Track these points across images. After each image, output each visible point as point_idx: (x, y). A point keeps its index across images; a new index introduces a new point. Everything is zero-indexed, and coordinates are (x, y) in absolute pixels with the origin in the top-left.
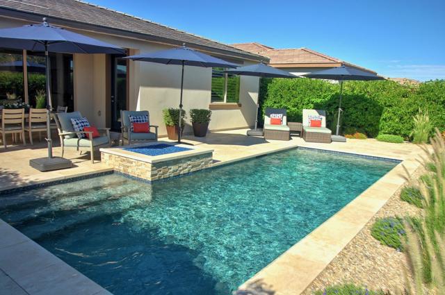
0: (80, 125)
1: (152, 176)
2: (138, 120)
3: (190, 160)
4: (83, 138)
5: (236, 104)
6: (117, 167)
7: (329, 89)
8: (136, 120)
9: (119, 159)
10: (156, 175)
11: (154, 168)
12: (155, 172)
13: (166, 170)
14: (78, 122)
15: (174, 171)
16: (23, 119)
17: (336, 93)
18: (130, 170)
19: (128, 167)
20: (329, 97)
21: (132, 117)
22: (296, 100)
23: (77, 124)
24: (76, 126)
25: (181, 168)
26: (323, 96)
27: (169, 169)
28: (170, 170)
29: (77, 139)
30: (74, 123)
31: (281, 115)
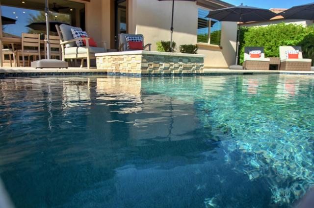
0: (79, 35)
1: (143, 68)
2: (134, 40)
3: (181, 61)
4: (81, 46)
5: (217, 46)
6: (109, 68)
7: (302, 30)
8: (131, 40)
9: (112, 59)
10: (146, 68)
11: (145, 60)
12: (146, 65)
13: (158, 65)
14: (77, 32)
15: (165, 69)
16: (39, 44)
17: (310, 34)
18: (121, 68)
19: (119, 65)
20: (302, 38)
21: (128, 38)
22: (271, 43)
23: (76, 34)
24: (75, 36)
25: (173, 67)
26: (296, 38)
27: (160, 65)
28: (161, 67)
29: (76, 48)
30: (74, 33)
31: (260, 51)
